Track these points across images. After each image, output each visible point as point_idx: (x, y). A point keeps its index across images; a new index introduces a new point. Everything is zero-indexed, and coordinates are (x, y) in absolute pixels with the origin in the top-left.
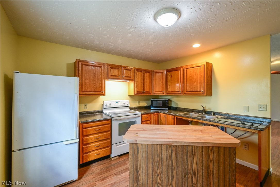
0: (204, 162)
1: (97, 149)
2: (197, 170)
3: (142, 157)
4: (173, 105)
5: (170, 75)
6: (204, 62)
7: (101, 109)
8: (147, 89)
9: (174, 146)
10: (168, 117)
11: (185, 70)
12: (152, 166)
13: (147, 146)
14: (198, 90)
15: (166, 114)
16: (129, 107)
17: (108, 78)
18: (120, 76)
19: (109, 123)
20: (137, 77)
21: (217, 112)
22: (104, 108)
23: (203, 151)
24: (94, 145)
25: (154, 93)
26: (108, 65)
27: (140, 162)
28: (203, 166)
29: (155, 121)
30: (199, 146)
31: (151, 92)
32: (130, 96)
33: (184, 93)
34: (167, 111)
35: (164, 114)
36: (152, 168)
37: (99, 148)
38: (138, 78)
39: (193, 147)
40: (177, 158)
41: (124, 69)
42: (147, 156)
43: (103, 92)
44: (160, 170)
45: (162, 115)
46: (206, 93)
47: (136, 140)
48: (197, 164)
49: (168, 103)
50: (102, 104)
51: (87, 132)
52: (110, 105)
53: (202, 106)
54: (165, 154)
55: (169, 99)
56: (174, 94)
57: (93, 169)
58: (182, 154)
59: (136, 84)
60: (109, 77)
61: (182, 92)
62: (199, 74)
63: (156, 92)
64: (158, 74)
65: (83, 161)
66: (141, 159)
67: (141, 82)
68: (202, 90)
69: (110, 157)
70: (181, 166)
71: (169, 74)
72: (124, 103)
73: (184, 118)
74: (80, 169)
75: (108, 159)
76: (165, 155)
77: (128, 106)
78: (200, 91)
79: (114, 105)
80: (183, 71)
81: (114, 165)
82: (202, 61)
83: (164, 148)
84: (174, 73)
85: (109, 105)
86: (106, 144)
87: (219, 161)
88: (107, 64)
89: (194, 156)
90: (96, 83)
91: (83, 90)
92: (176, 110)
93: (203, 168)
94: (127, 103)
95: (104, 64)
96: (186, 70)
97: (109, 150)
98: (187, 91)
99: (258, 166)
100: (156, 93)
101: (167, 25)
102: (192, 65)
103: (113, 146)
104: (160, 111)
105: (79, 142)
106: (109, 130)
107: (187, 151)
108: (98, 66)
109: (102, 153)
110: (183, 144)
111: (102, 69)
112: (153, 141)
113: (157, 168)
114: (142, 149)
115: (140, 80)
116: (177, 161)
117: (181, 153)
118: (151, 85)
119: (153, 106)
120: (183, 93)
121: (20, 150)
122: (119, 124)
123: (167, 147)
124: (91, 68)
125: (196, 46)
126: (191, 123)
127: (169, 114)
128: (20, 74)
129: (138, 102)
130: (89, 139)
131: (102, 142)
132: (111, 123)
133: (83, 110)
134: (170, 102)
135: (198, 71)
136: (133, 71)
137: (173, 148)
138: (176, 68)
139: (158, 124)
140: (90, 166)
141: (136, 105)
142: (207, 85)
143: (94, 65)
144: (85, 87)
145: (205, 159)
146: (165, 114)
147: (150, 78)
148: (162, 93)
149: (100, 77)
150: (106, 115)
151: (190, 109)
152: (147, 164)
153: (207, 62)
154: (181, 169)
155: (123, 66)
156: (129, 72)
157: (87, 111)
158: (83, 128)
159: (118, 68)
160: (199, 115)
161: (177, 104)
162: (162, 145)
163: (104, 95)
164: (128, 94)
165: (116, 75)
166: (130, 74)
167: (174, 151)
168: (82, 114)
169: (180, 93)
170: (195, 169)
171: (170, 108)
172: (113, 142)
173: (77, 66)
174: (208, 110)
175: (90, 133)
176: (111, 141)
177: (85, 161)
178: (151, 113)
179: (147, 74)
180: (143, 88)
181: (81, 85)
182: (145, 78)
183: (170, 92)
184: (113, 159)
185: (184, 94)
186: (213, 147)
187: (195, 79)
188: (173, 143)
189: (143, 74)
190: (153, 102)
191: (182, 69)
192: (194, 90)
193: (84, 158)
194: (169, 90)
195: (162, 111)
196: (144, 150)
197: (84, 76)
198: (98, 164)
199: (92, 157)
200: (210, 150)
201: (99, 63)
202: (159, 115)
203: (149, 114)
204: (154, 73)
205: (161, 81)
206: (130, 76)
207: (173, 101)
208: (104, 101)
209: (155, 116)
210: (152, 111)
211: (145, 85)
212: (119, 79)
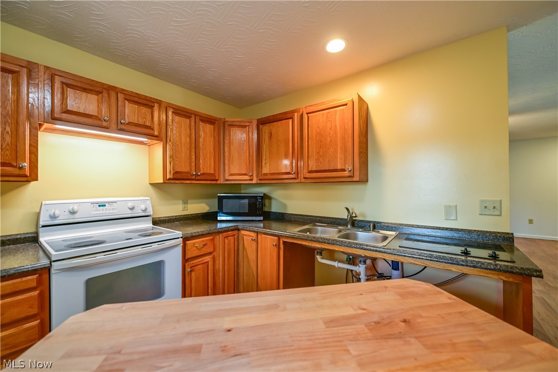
4: (275, 208)
5: (267, 132)
6: (352, 95)
8: (207, 166)
10: (261, 239)
11: (305, 116)
14: (339, 168)
15: (257, 233)
16: (150, 218)
17: (52, 119)
18: (107, 119)
19: (34, 284)
20: (174, 132)
21: (380, 223)
22: (43, 226)
25: (226, 178)
26: (54, 73)
29: (229, 254)
31: (219, 175)
32: (154, 185)
33: (301, 176)
34: (262, 225)
35: (252, 234)
38: (178, 134)
41: (126, 99)
43: (21, 168)
45: (247, 236)
46: (357, 173)
49: (263, 205)
50: (38, 211)
52: (73, 213)
53: (347, 209)
55: (264, 194)
56: (278, 180)
59: (172, 150)
60: (57, 114)
61: (298, 173)
62: (341, 125)
63: (231, 175)
64: (236, 130)
67: (188, 146)
68: (348, 167)
71: (266, 129)
72: (130, 205)
73: (304, 243)
77: (148, 216)
78: (344, 170)
79: (87, 213)
80: (299, 119)
82: (346, 95)
84: (277, 127)
85: (67, 213)
88: (47, 68)
92: (281, 219)
94: (143, 207)
96: (308, 117)
98: (310, 172)
100: (231, 178)
102: (322, 104)
104: (240, 225)
115: (185, 139)
118: (217, 158)
119: (224, 211)
120: (299, 175)
122: (89, 283)
126: (321, 254)
127: (265, 234)
129: (181, 202)
132: (46, 285)
134: (267, 201)
135: (338, 118)
138: (281, 114)
142: (360, 153)
146: (255, 232)
147: (214, 138)
148: (247, 177)
150: (43, 250)
151: (316, 217)
153: (359, 97)
155: (123, 90)
156: (145, 109)
159: (101, 93)
160: (340, 231)
161: (285, 206)
163: (31, 177)
164: (150, 179)
165: (91, 111)
166: (149, 119)
169: (291, 176)
171: (269, 217)
178: (215, 233)
179: (208, 125)
180: (193, 164)
182: (199, 136)
183: (266, 174)
185: (303, 180)
187: (329, 139)
189: (193, 123)
190: (224, 201)
191: (296, 114)
192: (327, 169)
194: (266, 170)
195: (247, 225)
202: (238, 236)
203: (208, 234)
204: (227, 126)
206: (148, 124)
207: (275, 199)
208: (44, 203)
209: (226, 241)
210: (220, 226)
211: (201, 154)
212: (106, 128)
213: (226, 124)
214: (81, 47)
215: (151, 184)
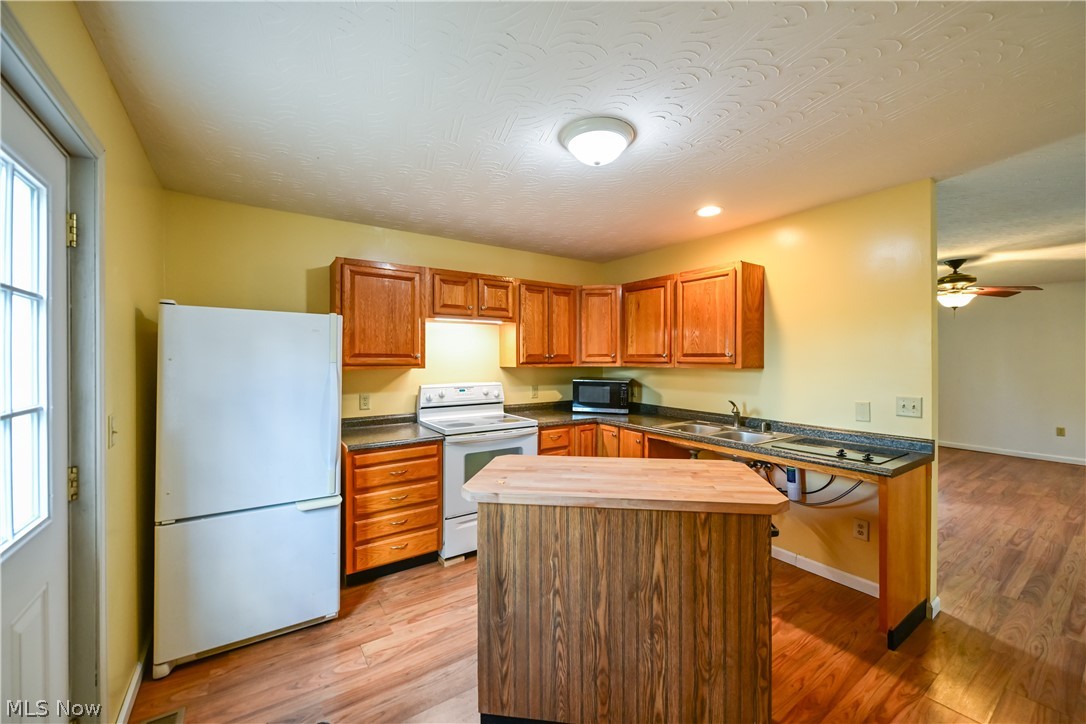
0: (684, 558)
1: (398, 530)
2: (666, 578)
3: (514, 540)
4: (646, 399)
5: (634, 302)
6: (734, 263)
7: (413, 411)
8: (561, 347)
9: (600, 510)
10: (624, 435)
11: (680, 285)
12: (541, 568)
13: (527, 512)
14: (718, 352)
15: (619, 427)
16: (502, 405)
17: (434, 314)
18: (473, 306)
19: (435, 452)
20: (527, 311)
21: (777, 422)
22: (422, 408)
23: (680, 525)
24: (390, 520)
25: (584, 360)
26: (435, 272)
27: (508, 555)
28: (680, 568)
29: (586, 449)
30: (671, 511)
31: (575, 357)
32: (506, 369)
33: (675, 359)
34: (627, 419)
35: (613, 429)
36: (541, 573)
37: (403, 528)
38: (531, 313)
39: (654, 515)
40: (609, 544)
41: (485, 284)
42: (527, 539)
43: (416, 358)
44: (561, 577)
45: (607, 432)
46: (739, 359)
47: (496, 494)
48: (664, 561)
49: (629, 394)
50: (417, 393)
51: (365, 480)
52: (442, 397)
53: (732, 403)
54: (575, 533)
55: (631, 380)
56: (648, 362)
57: (385, 590)
58: (623, 534)
59: (525, 331)
60: (437, 309)
61: (671, 356)
62: (721, 298)
63: (590, 356)
64: (595, 300)
65: (354, 564)
66: (512, 548)
67: (541, 325)
68: (728, 352)
69: (437, 560)
70: (620, 568)
71: (632, 298)
72: (485, 390)
73: (671, 440)
74: (346, 592)
75: (433, 564)
76: (577, 535)
77: (500, 403)
78: (724, 355)
79: (452, 397)
80: (672, 289)
81: (449, 580)
82: (728, 259)
83: (575, 517)
84: (645, 296)
85: (438, 397)
86: (425, 517)
87: (725, 554)
88: (431, 269)
89: (656, 539)
90: (394, 327)
91: (357, 352)
92: (653, 414)
93: (680, 573)
94: (496, 393)
95: (420, 271)
96: (683, 287)
97: (435, 536)
98: (685, 355)
99: (878, 585)
100: (590, 359)
101: (597, 164)
102: (701, 271)
103: (446, 522)
104: (600, 418)
105: (343, 504)
106: (435, 473)
107: (638, 526)
108: (402, 277)
109: (411, 545)
110: (625, 506)
111: (413, 287)
112: (543, 498)
113: (555, 573)
114: (514, 517)
115: (538, 318)
116: (608, 553)
117: (620, 530)
118: (572, 335)
119: (580, 401)
120: (673, 359)
121: (177, 521)
122: (468, 457)
123: (581, 514)
124: (379, 284)
125: (709, 211)
127: (627, 429)
128: (177, 307)
129: (531, 388)
130: (372, 500)
131: (412, 512)
132: (440, 454)
133: (355, 413)
134: (636, 390)
135: (717, 290)
136: (514, 288)
137: (599, 517)
138: (650, 280)
139: (596, 455)
140: (376, 582)
141: (526, 396)
142: (745, 335)
143: (390, 273)
144: (362, 341)
145: (686, 546)
146: (616, 426)
147: (570, 312)
148: (609, 359)
149: (407, 310)
150: (427, 427)
151: (698, 412)
152: (527, 559)
153: (743, 263)
154: (620, 575)
155: (483, 275)
156: (501, 292)
157: (370, 417)
158: (355, 466)
159: (466, 282)
160: (722, 430)
161: (659, 396)
162: (568, 507)
163: (422, 365)
164: (501, 363)
165: (460, 302)
166: (504, 301)
167: (602, 524)
168: (354, 425)
169: (663, 360)
170: (658, 577)
171: (636, 410)
172: (447, 514)
173: (338, 278)
174: (751, 414)
175: (376, 482)
176: (440, 510)
177: (360, 567)
178: (570, 425)
179: (562, 297)
180: (546, 345)
181: (349, 336)
182: (553, 312)
183: (632, 356)
184: (447, 564)
185: (677, 365)
186: (709, 515)
187: (708, 316)
188: (597, 503)
189: (546, 300)
190: (581, 388)
191: (669, 282)
192: (704, 352)
193: (358, 557)
194: (632, 350)
195: (608, 418)
196: (518, 523)
197: (360, 308)
198: (400, 578)
199: (381, 554)
200: (701, 523)
201: (404, 269)
202: (597, 431)
203: (565, 425)
204: (584, 295)
205: (607, 322)
206: (503, 306)
207: (647, 387)
208: (423, 387)
209: (583, 435)
210: (575, 417)
211: (555, 333)
212: (469, 316)
213: (584, 293)
214: (445, 237)
215: (502, 368)
